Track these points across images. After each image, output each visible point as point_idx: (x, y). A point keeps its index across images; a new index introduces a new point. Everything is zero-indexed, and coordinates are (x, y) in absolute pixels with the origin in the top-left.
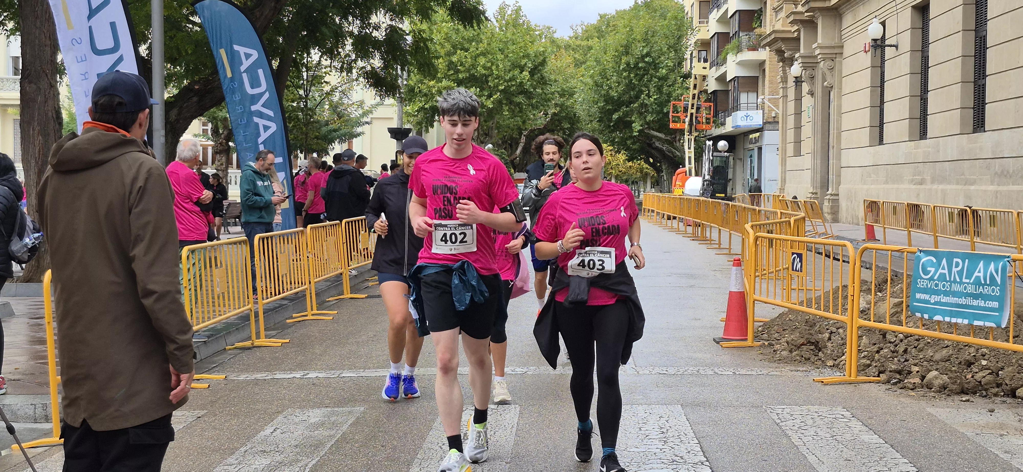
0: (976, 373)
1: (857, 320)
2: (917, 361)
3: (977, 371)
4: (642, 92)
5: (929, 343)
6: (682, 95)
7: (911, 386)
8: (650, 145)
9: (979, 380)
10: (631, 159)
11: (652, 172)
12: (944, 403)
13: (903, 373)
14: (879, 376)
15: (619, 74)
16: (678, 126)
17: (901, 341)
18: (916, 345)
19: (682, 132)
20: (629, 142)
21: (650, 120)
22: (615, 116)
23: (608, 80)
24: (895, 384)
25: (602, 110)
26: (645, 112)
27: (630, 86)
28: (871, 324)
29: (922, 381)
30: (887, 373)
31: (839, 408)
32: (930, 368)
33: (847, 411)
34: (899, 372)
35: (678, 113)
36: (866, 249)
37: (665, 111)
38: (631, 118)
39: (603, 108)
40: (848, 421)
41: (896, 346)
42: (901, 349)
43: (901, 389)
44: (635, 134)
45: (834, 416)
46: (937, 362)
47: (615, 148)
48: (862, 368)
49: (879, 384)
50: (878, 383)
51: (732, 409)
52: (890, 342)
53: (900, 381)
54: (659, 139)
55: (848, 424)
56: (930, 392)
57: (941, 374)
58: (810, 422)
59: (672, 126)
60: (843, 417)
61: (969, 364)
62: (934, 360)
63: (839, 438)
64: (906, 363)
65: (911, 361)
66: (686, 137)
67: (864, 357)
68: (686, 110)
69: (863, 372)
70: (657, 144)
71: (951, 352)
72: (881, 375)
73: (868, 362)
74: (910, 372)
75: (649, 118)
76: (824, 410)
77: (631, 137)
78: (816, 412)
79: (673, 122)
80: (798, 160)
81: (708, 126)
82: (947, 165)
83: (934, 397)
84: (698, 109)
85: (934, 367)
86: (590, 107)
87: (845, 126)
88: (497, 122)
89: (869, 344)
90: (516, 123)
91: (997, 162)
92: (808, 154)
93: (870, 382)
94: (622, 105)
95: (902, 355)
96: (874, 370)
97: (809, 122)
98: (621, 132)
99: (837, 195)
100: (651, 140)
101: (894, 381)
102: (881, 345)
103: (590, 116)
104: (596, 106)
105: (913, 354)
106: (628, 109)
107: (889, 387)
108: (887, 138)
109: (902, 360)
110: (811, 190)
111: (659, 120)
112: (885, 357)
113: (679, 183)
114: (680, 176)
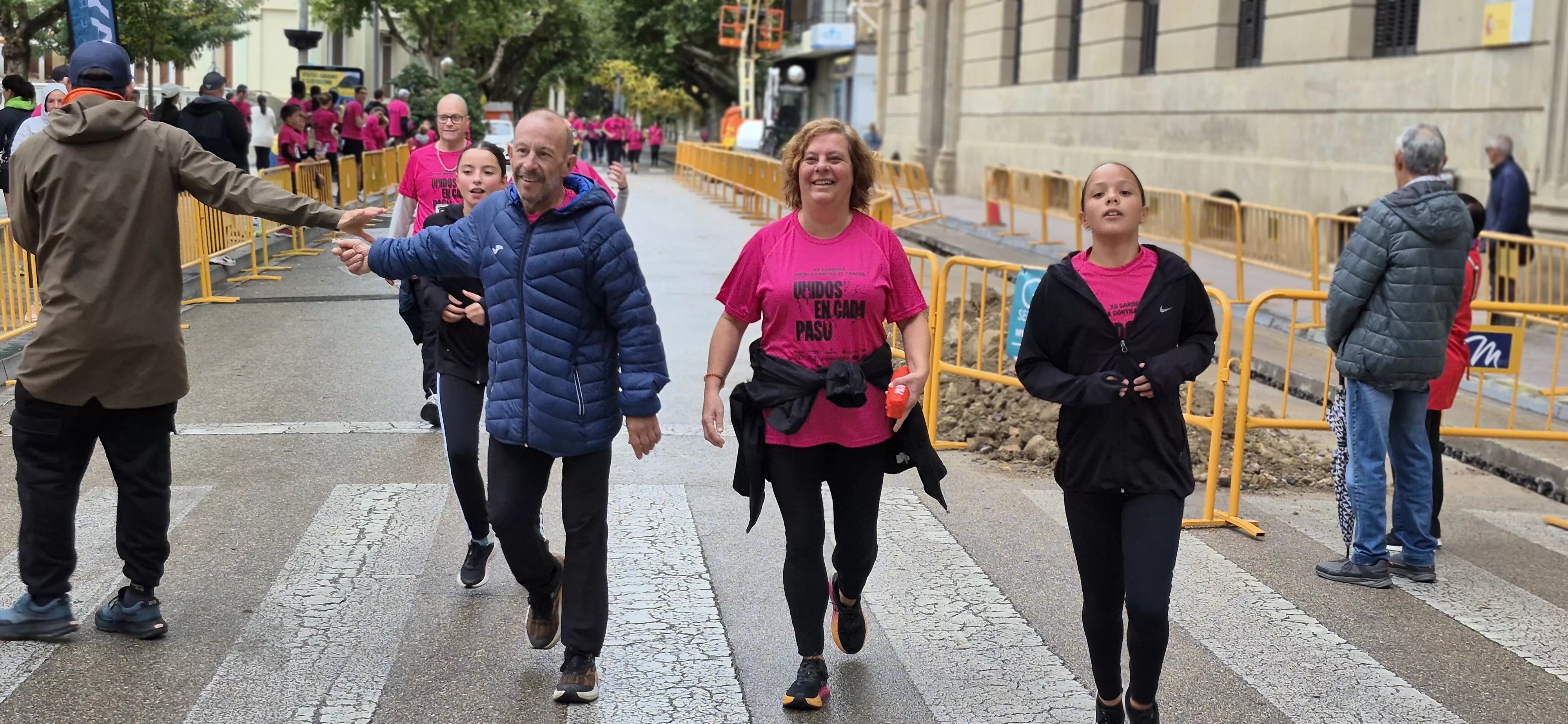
1: (938, 363)
2: (1017, 421)
7: (1006, 456)
8: (692, 68)
10: (664, 85)
11: (696, 107)
13: (998, 437)
14: (965, 441)
16: (731, 42)
17: (999, 391)
18: (1018, 397)
19: (736, 51)
20: (662, 61)
21: (691, 32)
22: (640, 23)
24: (986, 452)
25: (620, 13)
26: (685, 18)
28: (957, 368)
29: (1022, 448)
30: (977, 437)
31: (904, 490)
32: (1033, 430)
33: (915, 493)
34: (993, 436)
35: (732, 21)
36: (954, 261)
37: (714, 17)
38: (663, 26)
39: (622, 9)
40: (913, 509)
41: (992, 398)
42: (998, 403)
43: (993, 459)
44: (669, 51)
45: (896, 502)
46: (1044, 422)
47: (640, 68)
48: (945, 428)
49: (965, 453)
50: (963, 450)
52: (985, 393)
53: (993, 448)
54: (705, 60)
55: (913, 514)
56: (1031, 464)
57: (1047, 439)
59: (722, 41)
60: (906, 503)
62: (1041, 418)
63: (896, 536)
64: (1003, 423)
65: (1010, 420)
66: (742, 60)
67: (949, 412)
68: (743, 19)
69: (945, 435)
70: (702, 67)
72: (968, 439)
73: (954, 420)
74: (1007, 436)
75: (690, 28)
77: (664, 55)
79: (726, 36)
80: (902, 99)
81: (776, 44)
82: (1103, 119)
83: (1035, 472)
84: (761, 18)
85: (1040, 430)
86: (602, 7)
87: (968, 55)
88: (461, 25)
89: (958, 393)
90: (488, 27)
91: (1170, 118)
92: (916, 92)
93: (953, 449)
94: (651, 7)
95: (999, 412)
96: (960, 432)
97: (918, 46)
98: (648, 46)
99: (953, 154)
100: (692, 60)
101: (985, 448)
102: (974, 395)
103: (602, 20)
104: (611, 6)
105: (1014, 410)
106: (659, 13)
107: (978, 456)
108: (1023, 76)
109: (998, 419)
110: (918, 145)
111: (704, 32)
112: (976, 414)
113: (730, 128)
114: (732, 118)
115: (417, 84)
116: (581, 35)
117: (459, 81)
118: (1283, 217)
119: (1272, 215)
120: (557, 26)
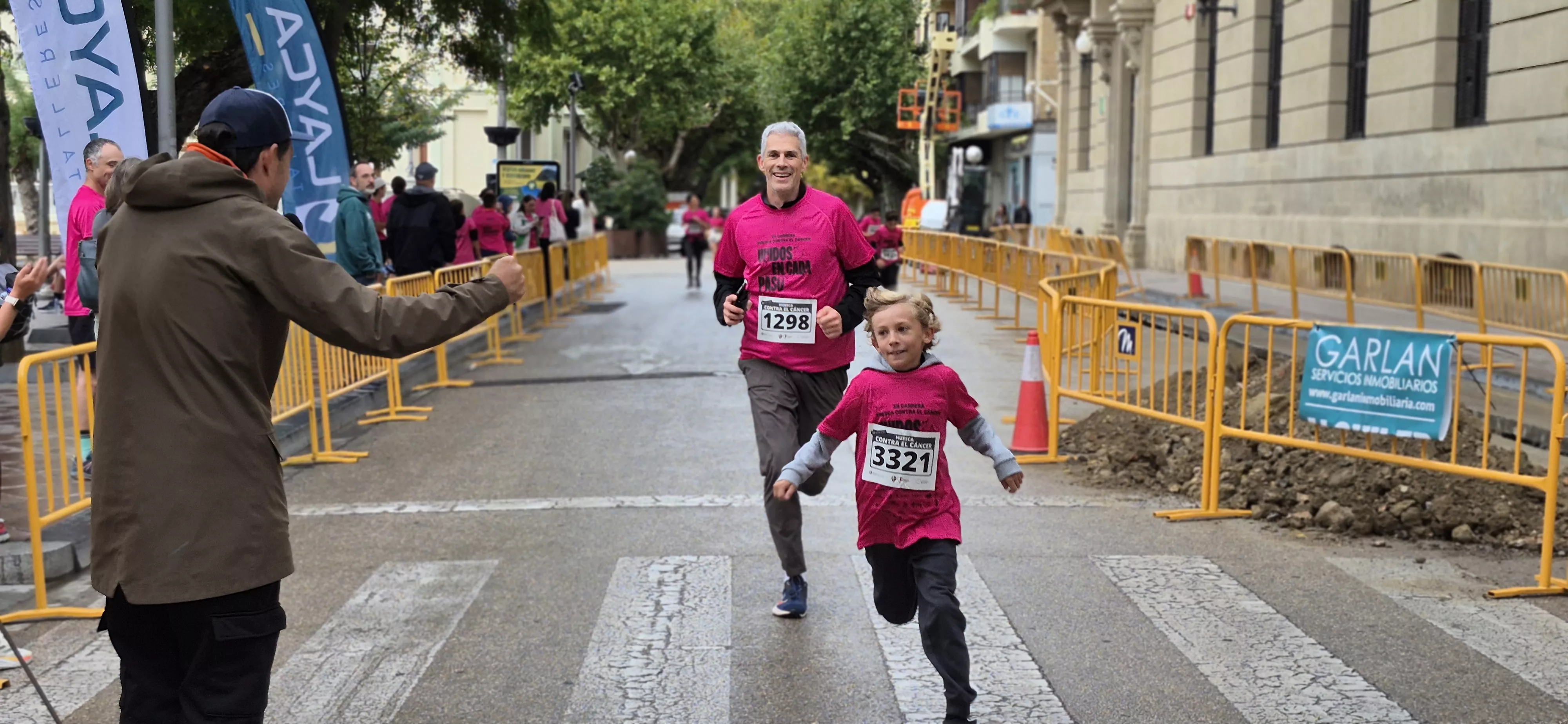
0: (1393, 503)
1: (1219, 428)
2: (1305, 486)
3: (1394, 500)
4: (854, 74)
5: (1321, 459)
6: (914, 79)
7: (1298, 523)
8: (866, 153)
9: (1397, 514)
10: (834, 172)
11: (867, 193)
12: (1348, 549)
13: (1285, 504)
14: (1249, 508)
15: (822, 47)
16: (910, 125)
17: (1280, 456)
18: (1302, 462)
19: (915, 134)
20: (833, 148)
21: (867, 118)
22: (816, 111)
23: (805, 56)
25: (796, 101)
26: (861, 104)
27: (838, 65)
28: (1241, 432)
29: (1314, 515)
30: (1262, 504)
31: (1200, 558)
32: (1325, 496)
33: (1213, 562)
34: (1279, 502)
35: (910, 104)
36: (1234, 323)
37: (890, 102)
38: (839, 113)
39: (798, 97)
40: (1216, 578)
41: (1272, 463)
42: (1281, 469)
43: (1284, 527)
44: (846, 138)
45: (1194, 571)
46: (1335, 488)
48: (1225, 495)
49: (1250, 521)
50: (1248, 519)
51: (1043, 560)
52: (1264, 458)
53: (1280, 516)
54: (881, 144)
55: (1217, 583)
56: (1328, 532)
57: (1341, 505)
58: (1161, 581)
60: (1207, 572)
61: (1382, 491)
62: (1330, 484)
63: (1207, 605)
64: (1289, 489)
65: (1296, 486)
66: (922, 142)
67: (1226, 480)
68: (921, 101)
69: (1227, 503)
70: (878, 152)
71: (1354, 473)
72: (1253, 507)
73: (1233, 487)
74: (1295, 503)
75: (866, 113)
76: (1178, 561)
77: (839, 141)
78: (1167, 565)
79: (903, 119)
80: (1084, 176)
81: (954, 126)
82: (1307, 186)
83: (1334, 540)
84: (939, 100)
85: (1331, 495)
86: (779, 96)
87: (1155, 127)
88: (643, 119)
89: (1232, 459)
90: (668, 120)
91: (1382, 183)
92: (1100, 167)
93: (1236, 517)
94: (827, 94)
95: (1282, 478)
96: (1241, 499)
97: (1102, 121)
98: (823, 133)
99: (1143, 228)
100: (868, 146)
101: (1272, 515)
102: (1251, 462)
103: (778, 109)
104: (787, 95)
105: (1299, 476)
106: (835, 100)
107: (1265, 524)
108: (1217, 147)
109: (1283, 485)
110: (1104, 220)
111: (880, 117)
112: (1258, 480)
113: (911, 210)
114: (913, 200)
115: (604, 177)
116: (755, 125)
117: (644, 172)
118: (1533, 277)
119: (1519, 275)
120: (733, 117)
